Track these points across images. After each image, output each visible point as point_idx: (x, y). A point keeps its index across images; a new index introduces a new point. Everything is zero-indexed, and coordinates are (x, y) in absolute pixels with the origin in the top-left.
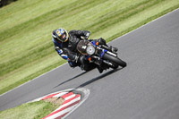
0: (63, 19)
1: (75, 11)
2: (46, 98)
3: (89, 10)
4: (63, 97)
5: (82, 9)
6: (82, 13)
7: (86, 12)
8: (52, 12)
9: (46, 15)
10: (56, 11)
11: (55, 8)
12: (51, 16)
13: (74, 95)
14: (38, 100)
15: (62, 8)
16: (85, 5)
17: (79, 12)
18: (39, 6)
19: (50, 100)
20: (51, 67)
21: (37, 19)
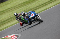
0: (12, 11)
1: (16, 9)
2: (6, 37)
3: (20, 8)
4: (11, 37)
5: (18, 8)
6: (18, 9)
7: (19, 9)
8: (8, 9)
9: (6, 10)
10: (9, 9)
11: (9, 8)
12: (8, 10)
13: (15, 36)
14: (3, 38)
15: (11, 8)
16: (19, 7)
17: (17, 9)
18: (4, 7)
19: (7, 38)
20: (7, 27)
21: (3, 11)
